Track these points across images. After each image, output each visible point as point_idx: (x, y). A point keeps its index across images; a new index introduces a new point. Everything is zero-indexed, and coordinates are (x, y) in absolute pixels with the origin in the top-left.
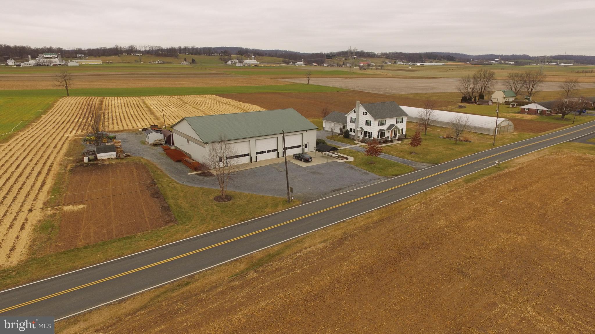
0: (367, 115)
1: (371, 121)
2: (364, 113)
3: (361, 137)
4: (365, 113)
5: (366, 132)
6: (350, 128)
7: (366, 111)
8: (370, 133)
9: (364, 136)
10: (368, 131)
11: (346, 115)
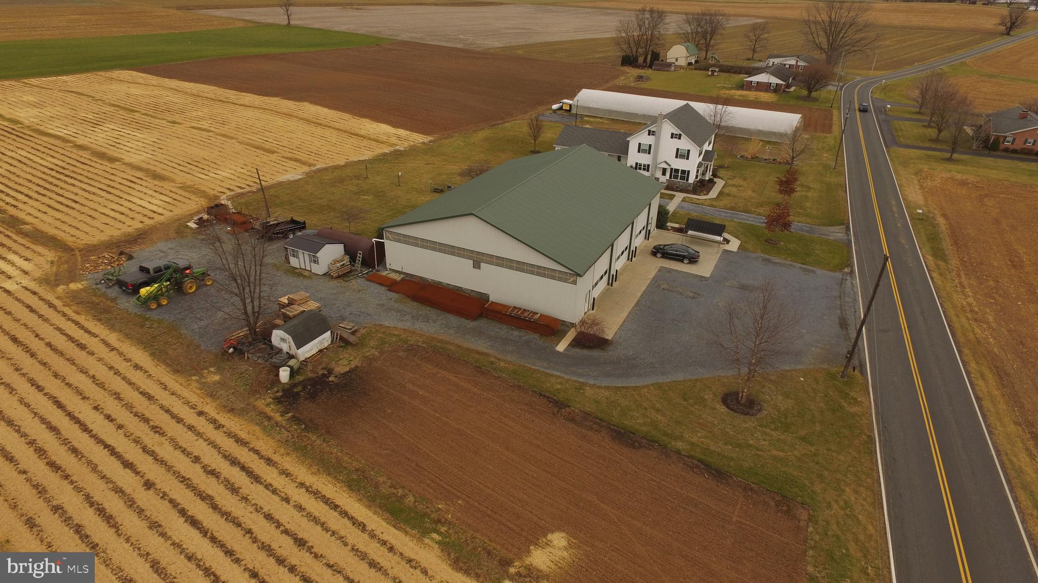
0: (680, 138)
1: (689, 151)
2: (672, 136)
3: (664, 179)
4: (676, 135)
5: (677, 171)
6: (637, 163)
7: (677, 131)
8: (685, 174)
9: (670, 178)
10: (681, 168)
11: (628, 139)
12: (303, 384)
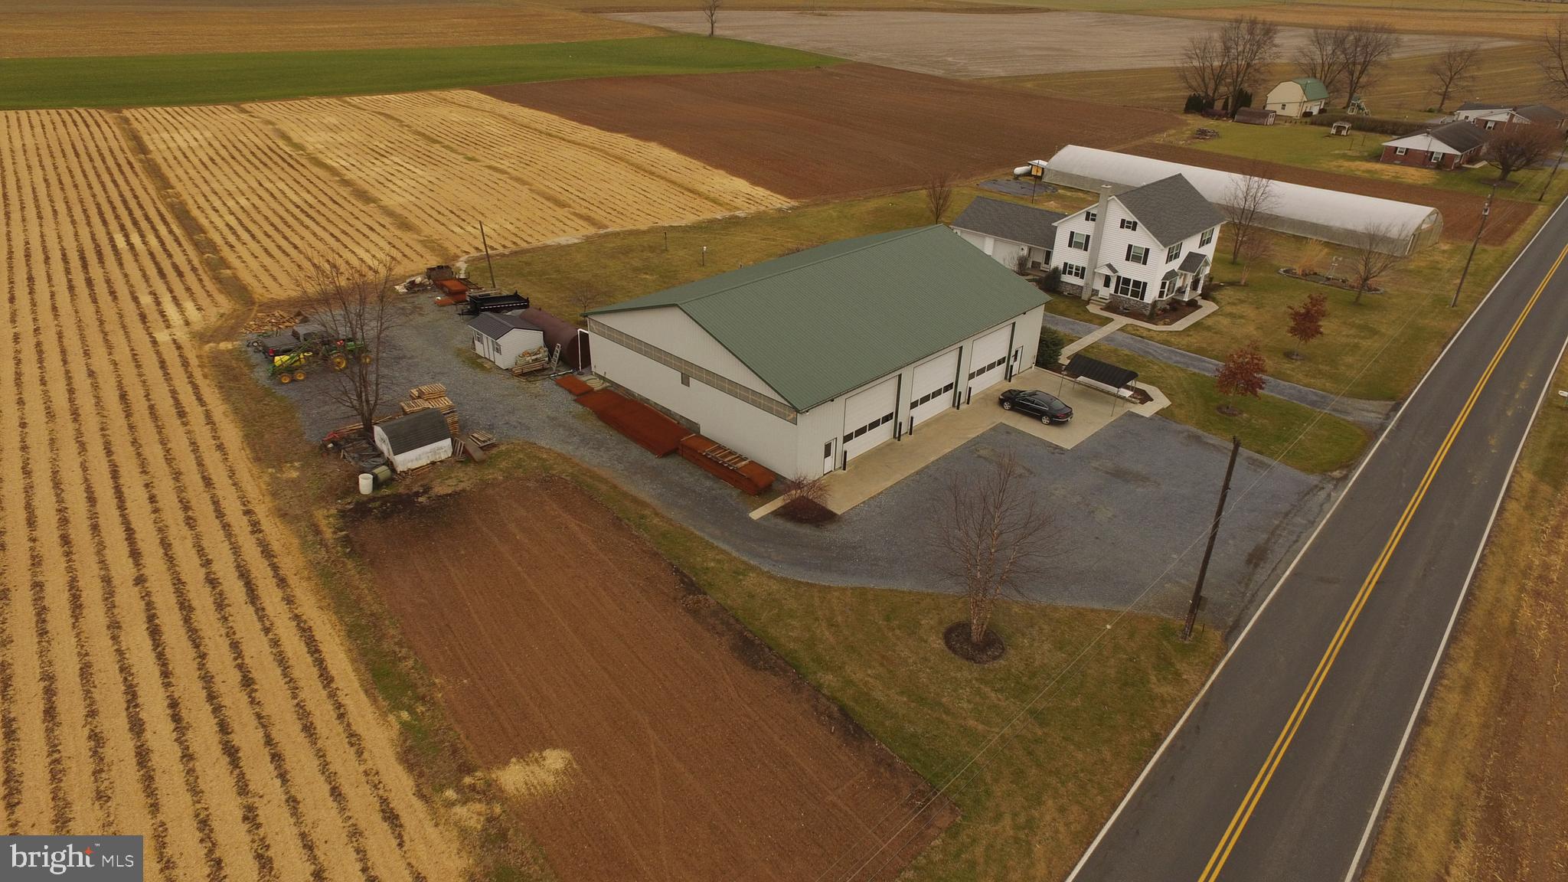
0: (1134, 229)
1: (1147, 250)
2: (1123, 224)
4: (1129, 223)
5: (1127, 281)
6: (1066, 264)
7: (1131, 218)
8: (1140, 288)
9: (1116, 291)
10: (1133, 277)
11: (1055, 224)
12: (385, 499)
